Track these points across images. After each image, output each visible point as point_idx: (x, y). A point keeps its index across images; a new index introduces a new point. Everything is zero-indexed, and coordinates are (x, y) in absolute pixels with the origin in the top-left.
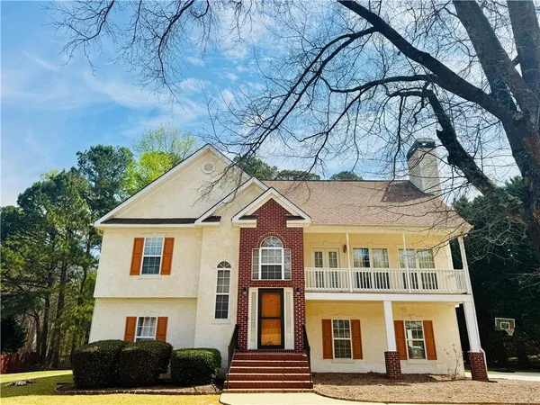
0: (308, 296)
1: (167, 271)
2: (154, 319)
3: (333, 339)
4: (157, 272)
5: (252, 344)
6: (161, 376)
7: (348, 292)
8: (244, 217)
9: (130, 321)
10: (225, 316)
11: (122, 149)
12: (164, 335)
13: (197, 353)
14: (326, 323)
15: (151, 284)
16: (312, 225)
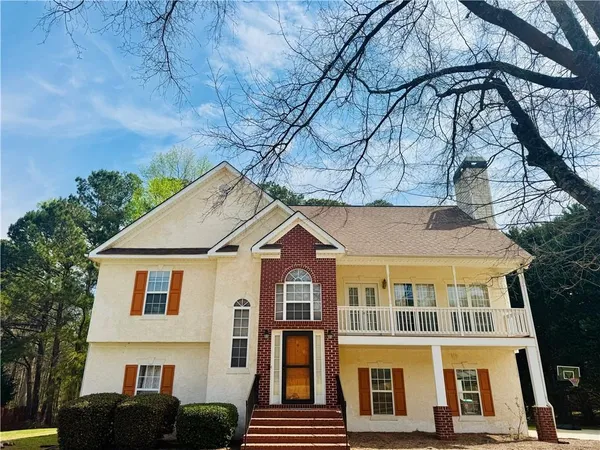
0: (342, 340)
1: (174, 310)
2: (158, 367)
3: (372, 391)
4: (162, 312)
5: (275, 398)
6: (166, 437)
7: (390, 335)
8: (266, 246)
9: (130, 371)
10: (243, 364)
11: (130, 176)
12: (170, 387)
13: (209, 409)
14: (363, 373)
15: (155, 326)
16: (346, 255)
